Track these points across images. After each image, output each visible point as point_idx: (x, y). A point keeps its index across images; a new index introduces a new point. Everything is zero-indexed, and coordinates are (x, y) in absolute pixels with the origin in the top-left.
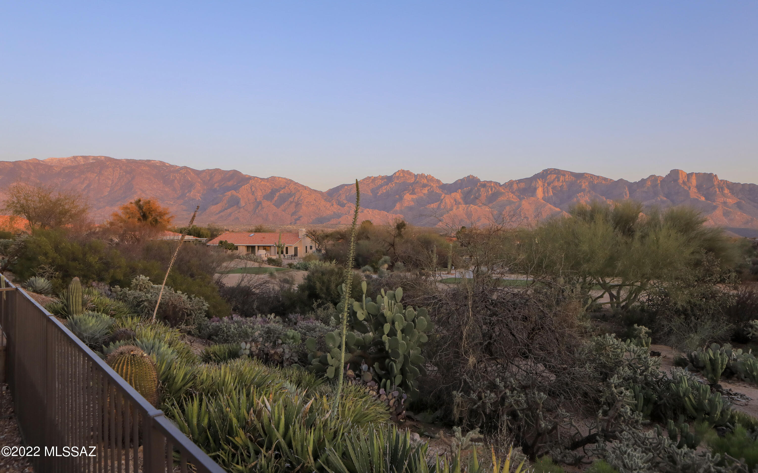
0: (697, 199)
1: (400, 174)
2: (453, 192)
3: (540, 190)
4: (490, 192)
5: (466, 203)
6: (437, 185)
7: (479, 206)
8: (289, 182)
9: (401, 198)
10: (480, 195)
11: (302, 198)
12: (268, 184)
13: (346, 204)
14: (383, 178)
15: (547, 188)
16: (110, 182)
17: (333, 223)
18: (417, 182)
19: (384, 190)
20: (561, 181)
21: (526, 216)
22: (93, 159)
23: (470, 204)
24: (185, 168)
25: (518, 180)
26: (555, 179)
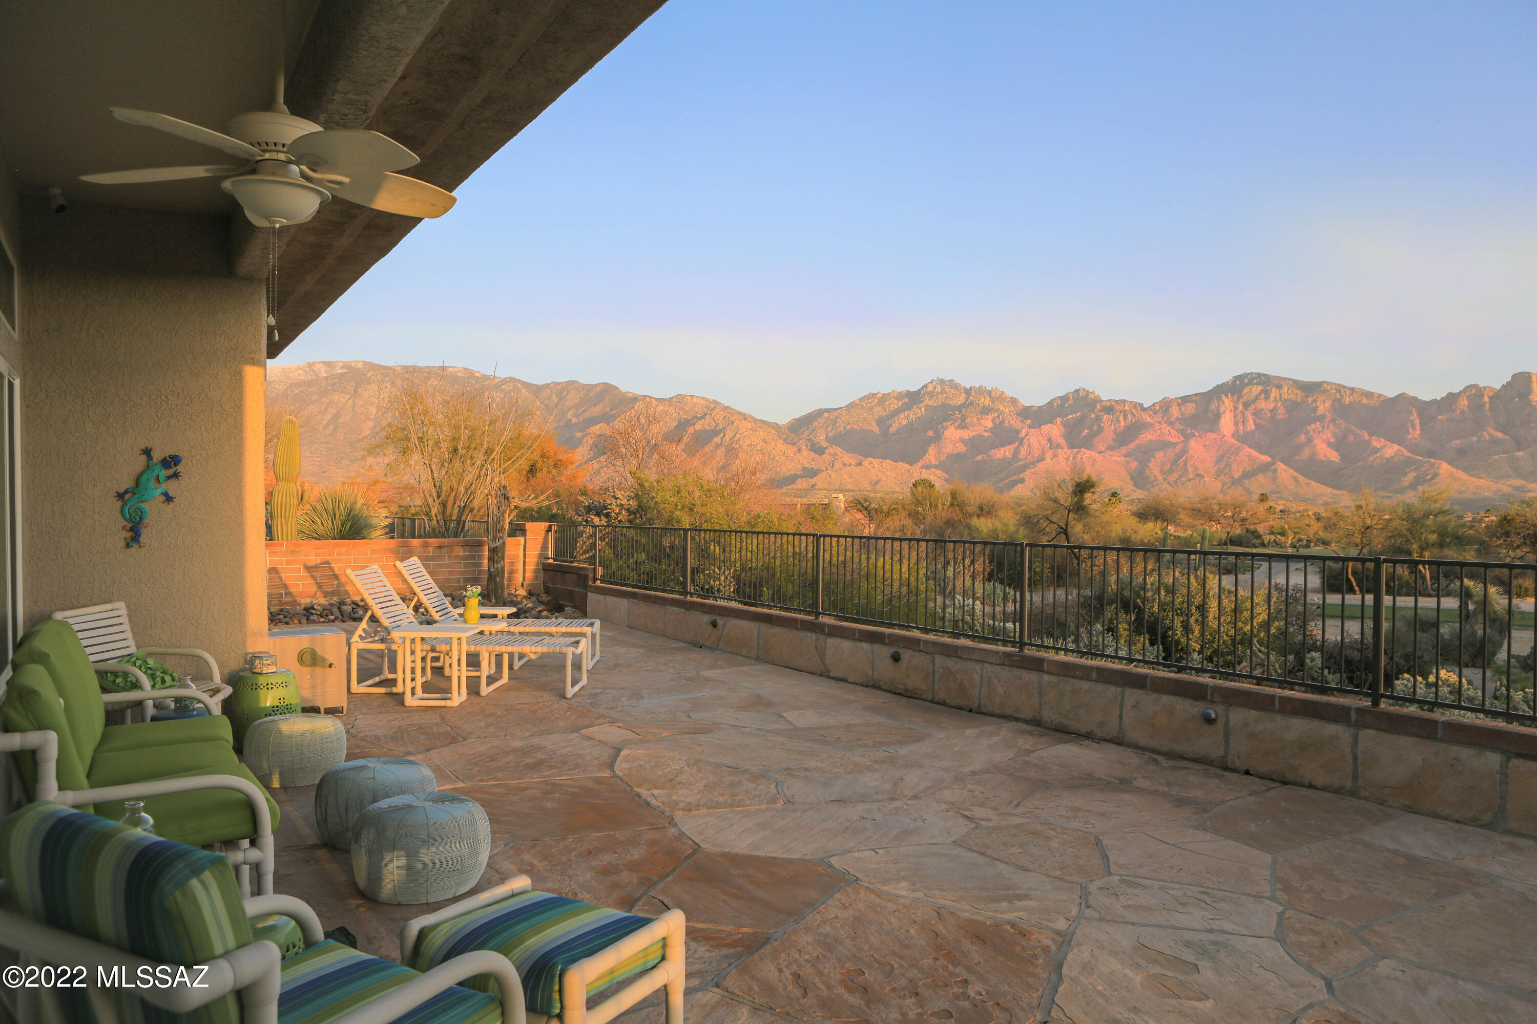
1: (935, 387)
2: (1046, 423)
3: (1228, 418)
4: (1123, 423)
5: (1072, 446)
6: (1012, 409)
7: (1100, 452)
8: (713, 405)
9: (938, 437)
10: (1100, 430)
11: (738, 436)
12: (671, 410)
13: (827, 448)
14: (900, 396)
15: (1242, 413)
16: (373, 410)
17: (799, 487)
18: (971, 403)
19: (902, 420)
20: (1272, 399)
21: (1200, 472)
22: (342, 368)
23: (1080, 448)
24: (512, 380)
25: (1181, 398)
26: (1260, 394)
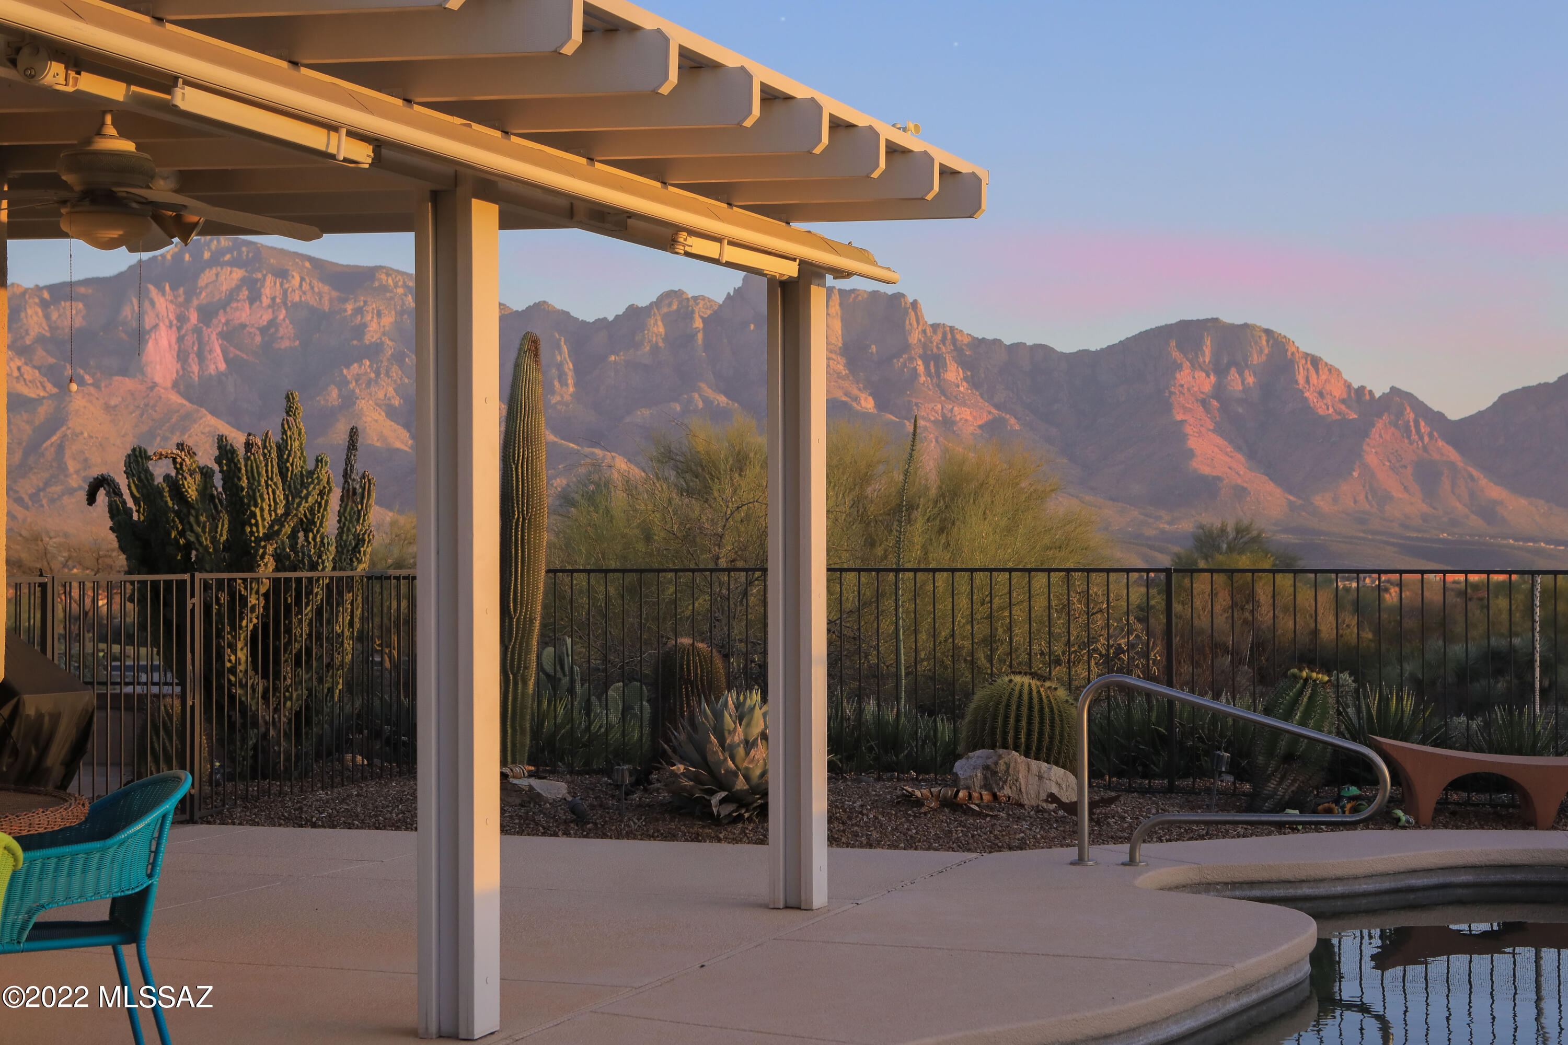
0: (844, 404)
